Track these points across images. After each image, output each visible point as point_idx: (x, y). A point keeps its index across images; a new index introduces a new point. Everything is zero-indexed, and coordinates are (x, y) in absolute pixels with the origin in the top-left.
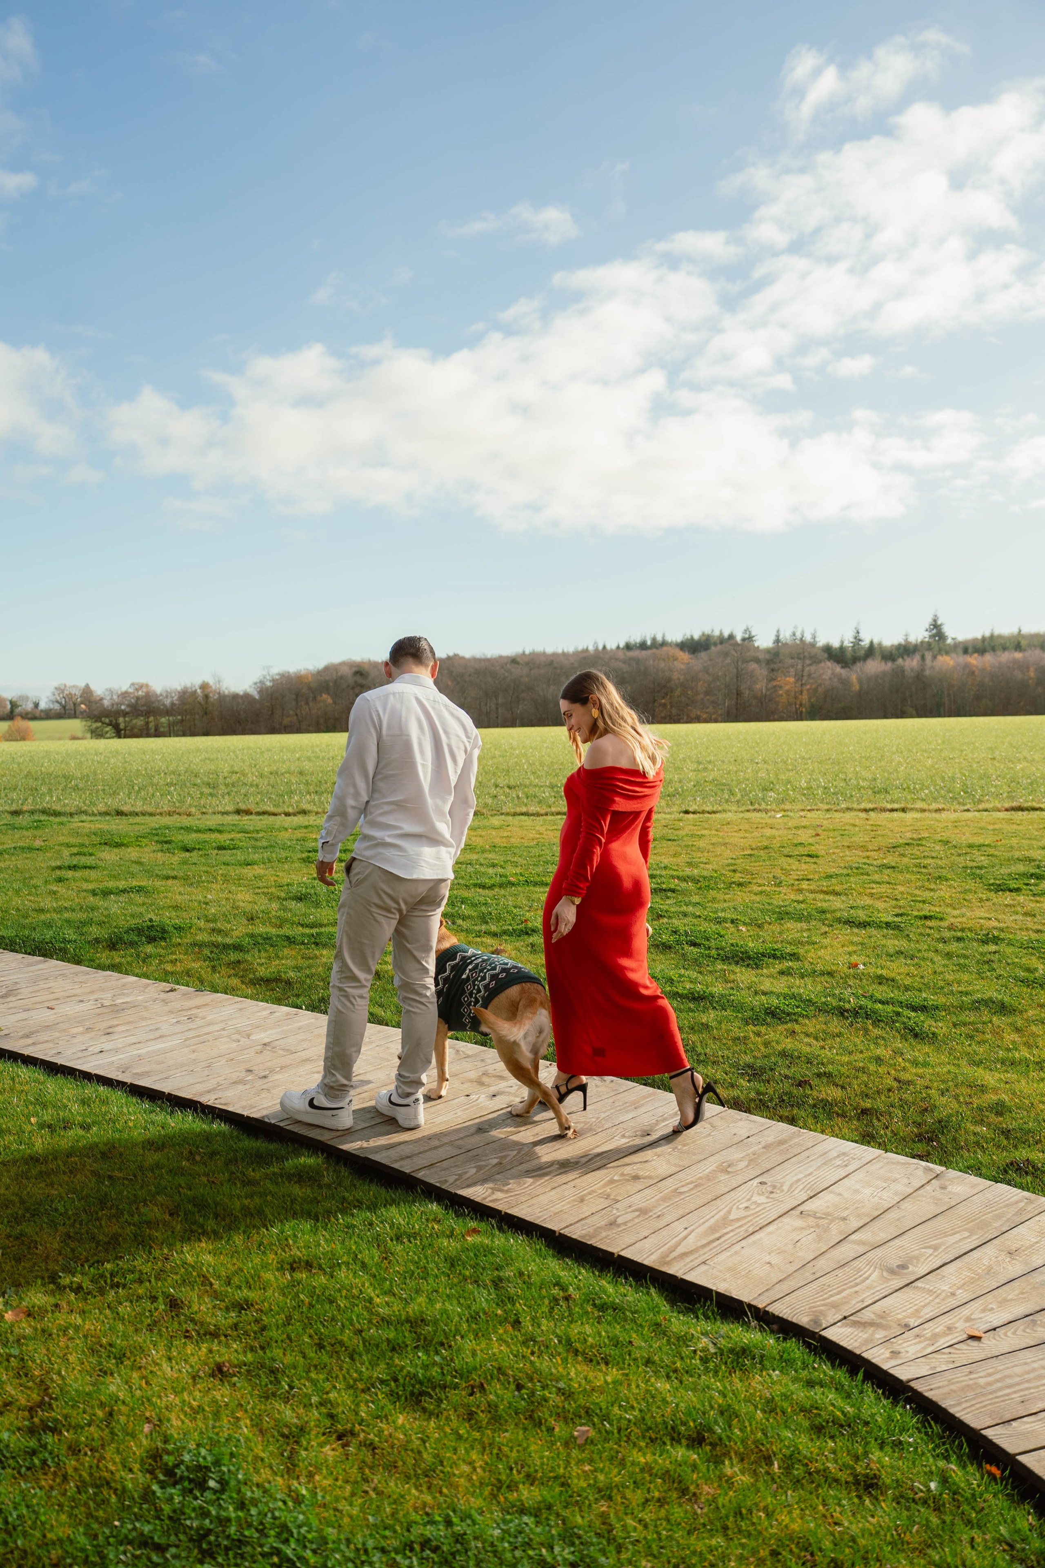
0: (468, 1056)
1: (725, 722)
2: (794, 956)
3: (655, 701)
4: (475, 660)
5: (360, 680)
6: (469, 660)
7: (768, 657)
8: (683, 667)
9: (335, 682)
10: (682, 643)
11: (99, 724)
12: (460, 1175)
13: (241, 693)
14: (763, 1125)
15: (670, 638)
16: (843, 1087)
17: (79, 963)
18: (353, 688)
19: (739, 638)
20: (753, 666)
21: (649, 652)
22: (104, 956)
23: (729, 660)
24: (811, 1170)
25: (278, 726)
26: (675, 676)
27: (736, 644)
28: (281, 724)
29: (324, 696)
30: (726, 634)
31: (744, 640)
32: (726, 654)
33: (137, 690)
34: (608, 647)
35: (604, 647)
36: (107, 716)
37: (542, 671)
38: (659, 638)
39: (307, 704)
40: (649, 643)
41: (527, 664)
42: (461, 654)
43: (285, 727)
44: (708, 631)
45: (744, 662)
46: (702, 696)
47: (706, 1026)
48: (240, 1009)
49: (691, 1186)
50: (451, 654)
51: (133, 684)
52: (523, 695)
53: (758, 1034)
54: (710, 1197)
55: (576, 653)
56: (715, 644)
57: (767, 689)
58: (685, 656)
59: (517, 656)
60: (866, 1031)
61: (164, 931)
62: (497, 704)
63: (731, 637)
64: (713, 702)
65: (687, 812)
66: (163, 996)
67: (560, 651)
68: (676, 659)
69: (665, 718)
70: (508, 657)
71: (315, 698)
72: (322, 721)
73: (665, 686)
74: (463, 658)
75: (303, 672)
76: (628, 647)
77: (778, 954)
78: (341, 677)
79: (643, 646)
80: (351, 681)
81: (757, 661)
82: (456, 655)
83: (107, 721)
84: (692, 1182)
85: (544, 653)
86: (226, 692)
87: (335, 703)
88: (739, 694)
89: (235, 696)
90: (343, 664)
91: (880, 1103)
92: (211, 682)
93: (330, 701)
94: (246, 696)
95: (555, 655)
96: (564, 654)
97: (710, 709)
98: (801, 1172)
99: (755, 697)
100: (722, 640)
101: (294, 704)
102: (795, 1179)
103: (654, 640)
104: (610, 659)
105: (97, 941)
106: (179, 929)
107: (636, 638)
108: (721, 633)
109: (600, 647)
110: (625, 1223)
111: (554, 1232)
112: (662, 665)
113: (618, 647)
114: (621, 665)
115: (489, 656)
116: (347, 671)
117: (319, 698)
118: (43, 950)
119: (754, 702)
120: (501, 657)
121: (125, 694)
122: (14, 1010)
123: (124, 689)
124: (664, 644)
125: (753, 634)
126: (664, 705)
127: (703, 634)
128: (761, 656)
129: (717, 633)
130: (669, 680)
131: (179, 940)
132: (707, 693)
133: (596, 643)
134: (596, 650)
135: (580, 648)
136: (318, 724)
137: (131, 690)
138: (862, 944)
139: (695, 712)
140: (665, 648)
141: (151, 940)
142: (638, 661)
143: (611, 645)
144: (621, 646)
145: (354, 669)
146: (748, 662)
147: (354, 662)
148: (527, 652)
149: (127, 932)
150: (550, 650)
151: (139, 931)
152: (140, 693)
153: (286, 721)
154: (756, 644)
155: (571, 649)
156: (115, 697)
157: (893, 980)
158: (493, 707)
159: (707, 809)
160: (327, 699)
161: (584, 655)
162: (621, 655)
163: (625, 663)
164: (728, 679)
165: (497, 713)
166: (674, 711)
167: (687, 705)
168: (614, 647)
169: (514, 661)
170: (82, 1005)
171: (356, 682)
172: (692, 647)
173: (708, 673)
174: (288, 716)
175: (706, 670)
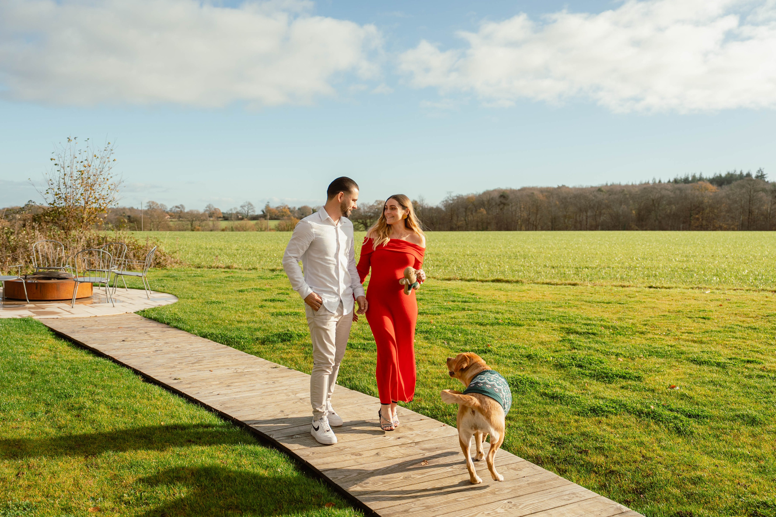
0: (403, 416)
1: (740, 230)
2: (639, 378)
3: (691, 216)
4: (575, 189)
5: (503, 201)
6: (571, 189)
7: (772, 188)
8: (711, 194)
9: (488, 201)
10: (713, 179)
11: (357, 223)
12: (347, 476)
13: (435, 207)
14: (539, 471)
15: (705, 176)
16: (607, 457)
17: (243, 350)
18: (499, 205)
19: (754, 176)
20: (762, 194)
21: (690, 185)
22: (256, 348)
23: (744, 190)
24: (545, 499)
25: (454, 226)
26: (706, 200)
27: (752, 180)
28: (456, 225)
29: (482, 209)
30: (745, 173)
31: (757, 177)
32: (743, 186)
33: (379, 204)
34: (663, 182)
35: (660, 182)
36: (361, 219)
37: (616, 197)
38: (698, 176)
39: (472, 214)
40: (690, 179)
41: (608, 191)
42: (567, 185)
43: (458, 227)
44: (731, 171)
45: (755, 191)
46: (724, 213)
47: (548, 414)
48: (303, 380)
49: (466, 498)
50: (560, 185)
51: (377, 201)
52: (604, 211)
53: (576, 421)
54: (473, 505)
55: (641, 185)
56: (736, 180)
57: (771, 209)
58: (713, 188)
59: (603, 186)
60: (648, 426)
61: (291, 337)
62: (587, 216)
63: (748, 175)
64: (732, 217)
65: (650, 287)
66: (270, 370)
67: (630, 184)
68: (706, 189)
69: (697, 227)
70: (596, 187)
71: (476, 210)
72: (480, 224)
73: (698, 207)
74: (568, 188)
75: (471, 195)
76: (676, 181)
77: (627, 376)
78: (492, 199)
79: (686, 181)
80: (498, 201)
81: (764, 190)
82: (563, 186)
83: (361, 221)
84: (470, 496)
85: (620, 185)
86: (426, 206)
87: (488, 213)
88: (750, 212)
89: (431, 209)
90: (495, 191)
91: (622, 469)
92: (418, 200)
93: (485, 212)
94: (437, 209)
95: (627, 186)
96: (633, 185)
97: (730, 222)
98: (538, 500)
99: (763, 215)
100: (741, 176)
101: (464, 214)
102: (531, 503)
103: (694, 177)
104: (661, 189)
105: (257, 339)
106: (300, 336)
107: (681, 176)
108: (741, 173)
109: (657, 181)
110: (412, 512)
111: (372, 510)
112: (697, 193)
113: (669, 182)
114: (669, 193)
115: (584, 187)
116: (496, 195)
117: (478, 211)
118: (228, 342)
119: (762, 218)
120: (592, 187)
121: (371, 207)
122: (194, 370)
123: (371, 204)
124: (701, 179)
125: (764, 173)
126: (698, 219)
127: (729, 173)
128: (767, 187)
129: (738, 173)
130: (702, 203)
131: (297, 342)
132: (728, 211)
133: (654, 179)
134: (654, 183)
135: (644, 182)
136: (477, 226)
137: (375, 204)
138: (690, 374)
139: (718, 224)
140: (700, 183)
141: (283, 341)
142: (680, 190)
143: (665, 180)
144: (671, 181)
145: (501, 194)
146: (758, 191)
147: (502, 190)
148: (609, 184)
149: (273, 336)
150: (623, 183)
151: (279, 336)
152: (380, 206)
153: (460, 223)
154: (766, 180)
155: (638, 183)
156: (366, 208)
157: (691, 398)
158: (584, 218)
159: (665, 286)
160: (483, 211)
161: (645, 186)
162: (669, 187)
163: (672, 192)
164: (743, 202)
165: (587, 222)
166: (704, 223)
167: (714, 219)
168: (666, 181)
169: (600, 190)
170: (228, 370)
171: (501, 202)
172: (719, 181)
173: (729, 199)
174: (461, 221)
175: (728, 196)
